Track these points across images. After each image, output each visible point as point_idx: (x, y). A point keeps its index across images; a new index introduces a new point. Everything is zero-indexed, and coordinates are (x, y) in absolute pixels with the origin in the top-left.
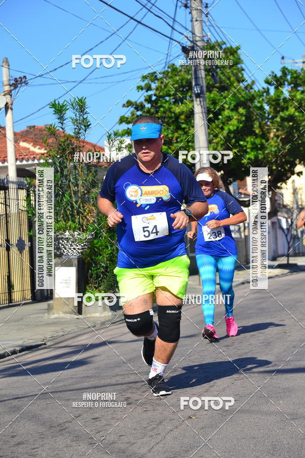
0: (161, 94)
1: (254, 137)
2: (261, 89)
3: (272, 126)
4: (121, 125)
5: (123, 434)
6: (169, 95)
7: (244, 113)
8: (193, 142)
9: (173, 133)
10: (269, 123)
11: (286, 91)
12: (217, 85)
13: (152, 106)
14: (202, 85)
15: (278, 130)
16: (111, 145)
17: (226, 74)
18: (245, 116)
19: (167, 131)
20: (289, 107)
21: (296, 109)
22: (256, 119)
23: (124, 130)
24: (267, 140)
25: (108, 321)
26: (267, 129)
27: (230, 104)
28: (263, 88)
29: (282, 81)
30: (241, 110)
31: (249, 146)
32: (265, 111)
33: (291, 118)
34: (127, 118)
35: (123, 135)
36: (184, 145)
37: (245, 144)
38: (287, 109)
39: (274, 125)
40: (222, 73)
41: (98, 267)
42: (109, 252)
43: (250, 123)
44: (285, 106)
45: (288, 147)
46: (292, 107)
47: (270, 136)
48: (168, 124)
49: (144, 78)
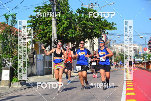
1: (72, 29)
2: (75, 14)
4: (28, 23)
8: (52, 30)
9: (45, 27)
11: (83, 15)
12: (60, 12)
14: (55, 11)
17: (63, 8)
18: (69, 22)
25: (20, 89)
27: (64, 18)
29: (82, 12)
30: (68, 20)
31: (70, 32)
32: (76, 21)
33: (84, 24)
34: (30, 21)
36: (49, 31)
39: (78, 26)
43: (71, 25)
44: (82, 20)
45: (83, 33)
46: (85, 20)
47: (77, 29)
48: (44, 24)
49: (36, 8)
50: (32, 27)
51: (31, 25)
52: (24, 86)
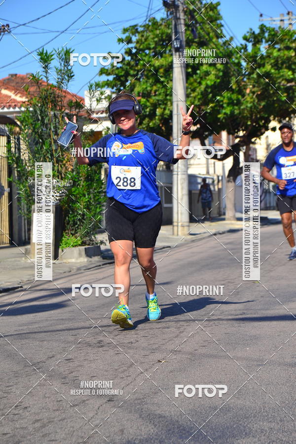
0: (141, 47)
1: (231, 92)
2: (239, 45)
3: (249, 82)
4: (101, 76)
5: (95, 375)
6: (149, 49)
7: (222, 69)
8: (171, 95)
9: (152, 86)
10: (245, 79)
11: (263, 48)
12: (196, 40)
13: (132, 59)
14: (181, 39)
15: (254, 86)
16: (92, 95)
17: (205, 29)
18: (222, 71)
19: (145, 84)
20: (266, 63)
21: (272, 67)
22: (233, 75)
23: (104, 82)
24: (243, 96)
25: (83, 267)
26: (244, 85)
28: (241, 45)
29: (260, 38)
30: (219, 66)
31: (226, 101)
32: (242, 67)
33: (267, 75)
34: (107, 70)
35: (103, 86)
36: (162, 99)
37: (222, 99)
38: (264, 65)
39: (250, 81)
40: (202, 28)
41: (76, 214)
42: (87, 200)
43: (227, 79)
44: (262, 63)
45: (263, 104)
46: (269, 64)
47: (246, 92)
48: (148, 78)
49: (125, 30)
50: (113, 88)
51: (111, 82)
52: (96, 259)
